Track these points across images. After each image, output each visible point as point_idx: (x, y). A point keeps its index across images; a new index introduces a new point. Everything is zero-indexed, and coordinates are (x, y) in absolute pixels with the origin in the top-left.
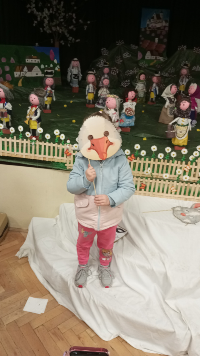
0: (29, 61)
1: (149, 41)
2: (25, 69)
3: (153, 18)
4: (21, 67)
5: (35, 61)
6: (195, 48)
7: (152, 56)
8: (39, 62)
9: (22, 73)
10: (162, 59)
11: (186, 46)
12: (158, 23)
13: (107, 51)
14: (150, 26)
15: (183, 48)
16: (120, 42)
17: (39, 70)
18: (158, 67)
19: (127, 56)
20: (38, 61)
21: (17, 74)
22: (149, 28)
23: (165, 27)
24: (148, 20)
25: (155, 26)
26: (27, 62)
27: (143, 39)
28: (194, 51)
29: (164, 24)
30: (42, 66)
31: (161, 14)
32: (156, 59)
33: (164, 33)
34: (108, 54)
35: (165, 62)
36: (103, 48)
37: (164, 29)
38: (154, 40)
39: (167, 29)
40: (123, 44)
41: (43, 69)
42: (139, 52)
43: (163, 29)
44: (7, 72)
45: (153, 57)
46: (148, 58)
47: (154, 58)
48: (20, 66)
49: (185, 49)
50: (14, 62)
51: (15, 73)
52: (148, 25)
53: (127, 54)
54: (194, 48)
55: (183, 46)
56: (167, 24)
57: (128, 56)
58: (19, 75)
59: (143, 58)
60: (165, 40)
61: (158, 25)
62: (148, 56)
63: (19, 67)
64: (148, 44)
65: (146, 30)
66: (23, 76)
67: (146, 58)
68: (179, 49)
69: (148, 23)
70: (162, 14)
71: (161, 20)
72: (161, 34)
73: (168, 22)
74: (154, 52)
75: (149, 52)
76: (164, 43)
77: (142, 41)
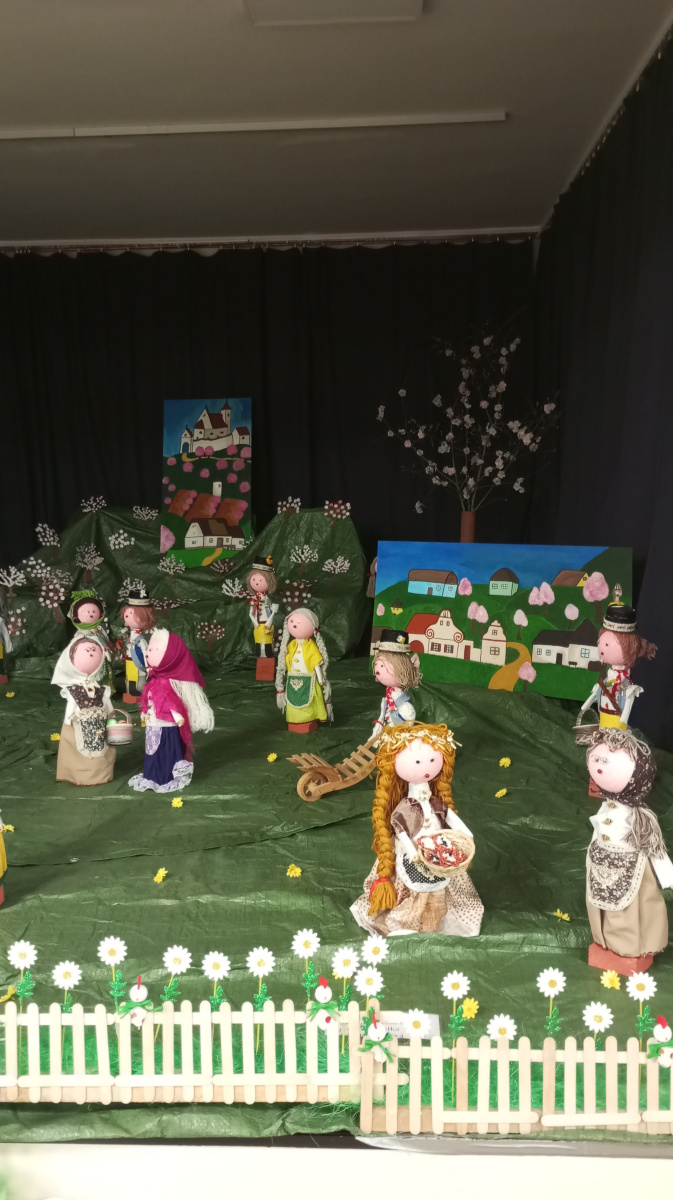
1: (194, 494)
3: (200, 425)
6: (327, 502)
7: (208, 538)
10: (240, 543)
12: (218, 438)
13: (54, 534)
14: (193, 449)
15: (293, 505)
16: (95, 501)
18: (221, 569)
19: (122, 542)
22: (191, 455)
23: (240, 447)
24: (186, 432)
25: (210, 448)
29: (237, 439)
31: (223, 412)
32: (220, 544)
33: (239, 465)
34: (59, 542)
36: (40, 525)
37: (238, 455)
38: (210, 491)
39: (247, 453)
40: (103, 508)
42: (162, 527)
43: (232, 456)
45: (211, 541)
46: (194, 543)
47: (215, 544)
49: (298, 511)
52: (186, 446)
53: (122, 537)
54: (324, 504)
55: (290, 499)
56: (247, 440)
57: (127, 543)
59: (179, 544)
60: (246, 487)
61: (219, 445)
62: (194, 537)
64: (190, 501)
65: (180, 463)
67: (188, 543)
68: (279, 512)
69: (185, 439)
70: (229, 411)
71: (224, 430)
72: (230, 469)
73: (248, 434)
74: (213, 524)
75: (197, 524)
76: (243, 496)
77: (172, 495)
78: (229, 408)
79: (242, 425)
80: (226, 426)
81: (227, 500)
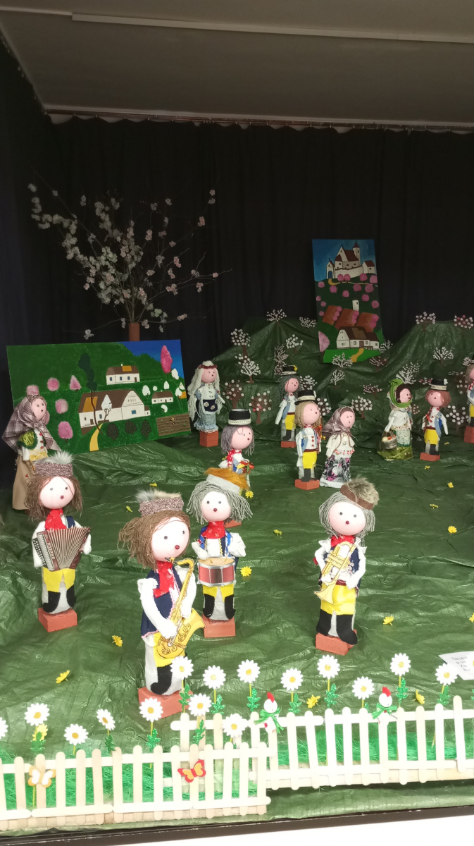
0: (113, 379)
1: (340, 309)
2: (107, 402)
3: (339, 258)
4: (95, 399)
5: (129, 378)
6: (456, 317)
7: (352, 341)
8: (138, 380)
9: (98, 413)
10: (376, 345)
11: (433, 314)
12: (353, 268)
13: (246, 336)
14: (336, 276)
15: (428, 318)
16: (277, 313)
17: (138, 400)
18: (377, 363)
19: (294, 343)
20: (136, 379)
21: (85, 419)
22: (335, 280)
23: (369, 275)
24: (329, 263)
25: (347, 275)
26: (109, 382)
27: (323, 304)
28: (456, 325)
29: (366, 269)
30: (146, 391)
31: (354, 249)
32: (362, 345)
33: (369, 288)
34: (250, 343)
35: (390, 353)
36: (236, 330)
37: (368, 281)
38: (351, 306)
39: (374, 280)
40: (284, 318)
41: (148, 395)
42: (319, 332)
43: (364, 282)
44: (62, 417)
45: (355, 343)
46: (343, 344)
47: (358, 345)
48: (92, 396)
49: (434, 321)
50: (79, 387)
51: (82, 416)
52: (330, 273)
53: (294, 340)
54: (454, 318)
55: (425, 314)
56: (373, 270)
57: (297, 344)
58: (91, 420)
59: (333, 345)
60: (376, 304)
61: (354, 274)
62: (343, 340)
63: (92, 399)
64: (337, 314)
65: (327, 285)
66: (100, 422)
67: (339, 345)
68: (418, 323)
69: (329, 269)
70: (358, 249)
71: (356, 262)
72: (363, 291)
73: (374, 266)
74: (355, 331)
75: (344, 331)
76: (375, 311)
77: (324, 309)
78: (358, 247)
79: (369, 259)
80: (358, 260)
81: (364, 313)
